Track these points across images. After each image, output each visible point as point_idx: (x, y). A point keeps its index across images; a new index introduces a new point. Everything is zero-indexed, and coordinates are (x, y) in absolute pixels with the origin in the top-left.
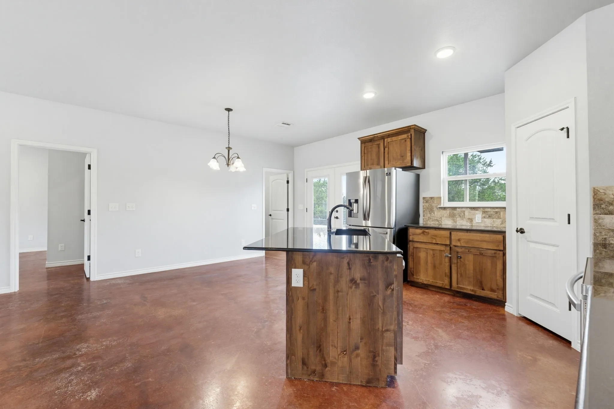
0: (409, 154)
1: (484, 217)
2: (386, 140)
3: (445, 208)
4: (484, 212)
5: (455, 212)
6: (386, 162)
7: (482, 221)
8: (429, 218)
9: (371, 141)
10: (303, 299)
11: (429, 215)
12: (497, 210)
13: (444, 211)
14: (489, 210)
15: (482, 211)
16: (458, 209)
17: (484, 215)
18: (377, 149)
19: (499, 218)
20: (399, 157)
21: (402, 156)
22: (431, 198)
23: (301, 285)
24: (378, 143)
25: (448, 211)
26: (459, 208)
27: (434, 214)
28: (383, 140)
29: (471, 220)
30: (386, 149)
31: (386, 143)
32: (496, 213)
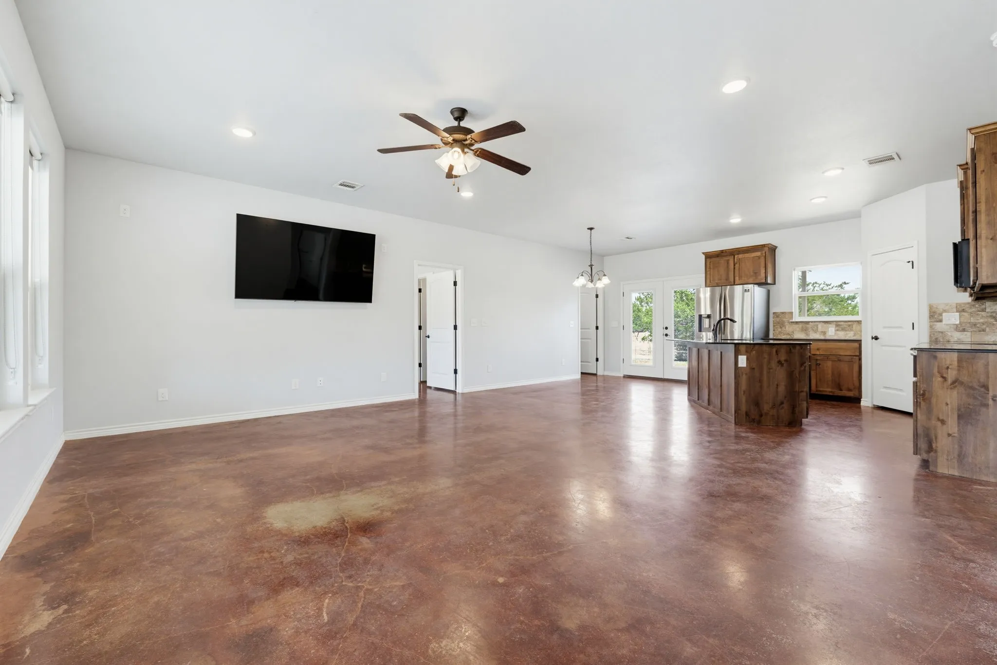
0: (763, 271)
1: (837, 330)
2: (736, 256)
3: (797, 323)
4: (837, 326)
5: (807, 326)
6: (737, 278)
7: (835, 333)
8: (780, 333)
9: (718, 256)
10: (746, 374)
11: (780, 330)
12: (850, 323)
13: (797, 326)
14: (842, 323)
15: (836, 325)
16: (810, 323)
17: (837, 328)
18: (726, 264)
19: (851, 330)
20: (752, 274)
21: (756, 273)
22: (783, 313)
23: (744, 365)
24: (727, 259)
25: (800, 326)
26: (812, 322)
27: (785, 328)
28: (733, 257)
29: (824, 333)
30: (737, 266)
31: (737, 260)
32: (849, 326)
